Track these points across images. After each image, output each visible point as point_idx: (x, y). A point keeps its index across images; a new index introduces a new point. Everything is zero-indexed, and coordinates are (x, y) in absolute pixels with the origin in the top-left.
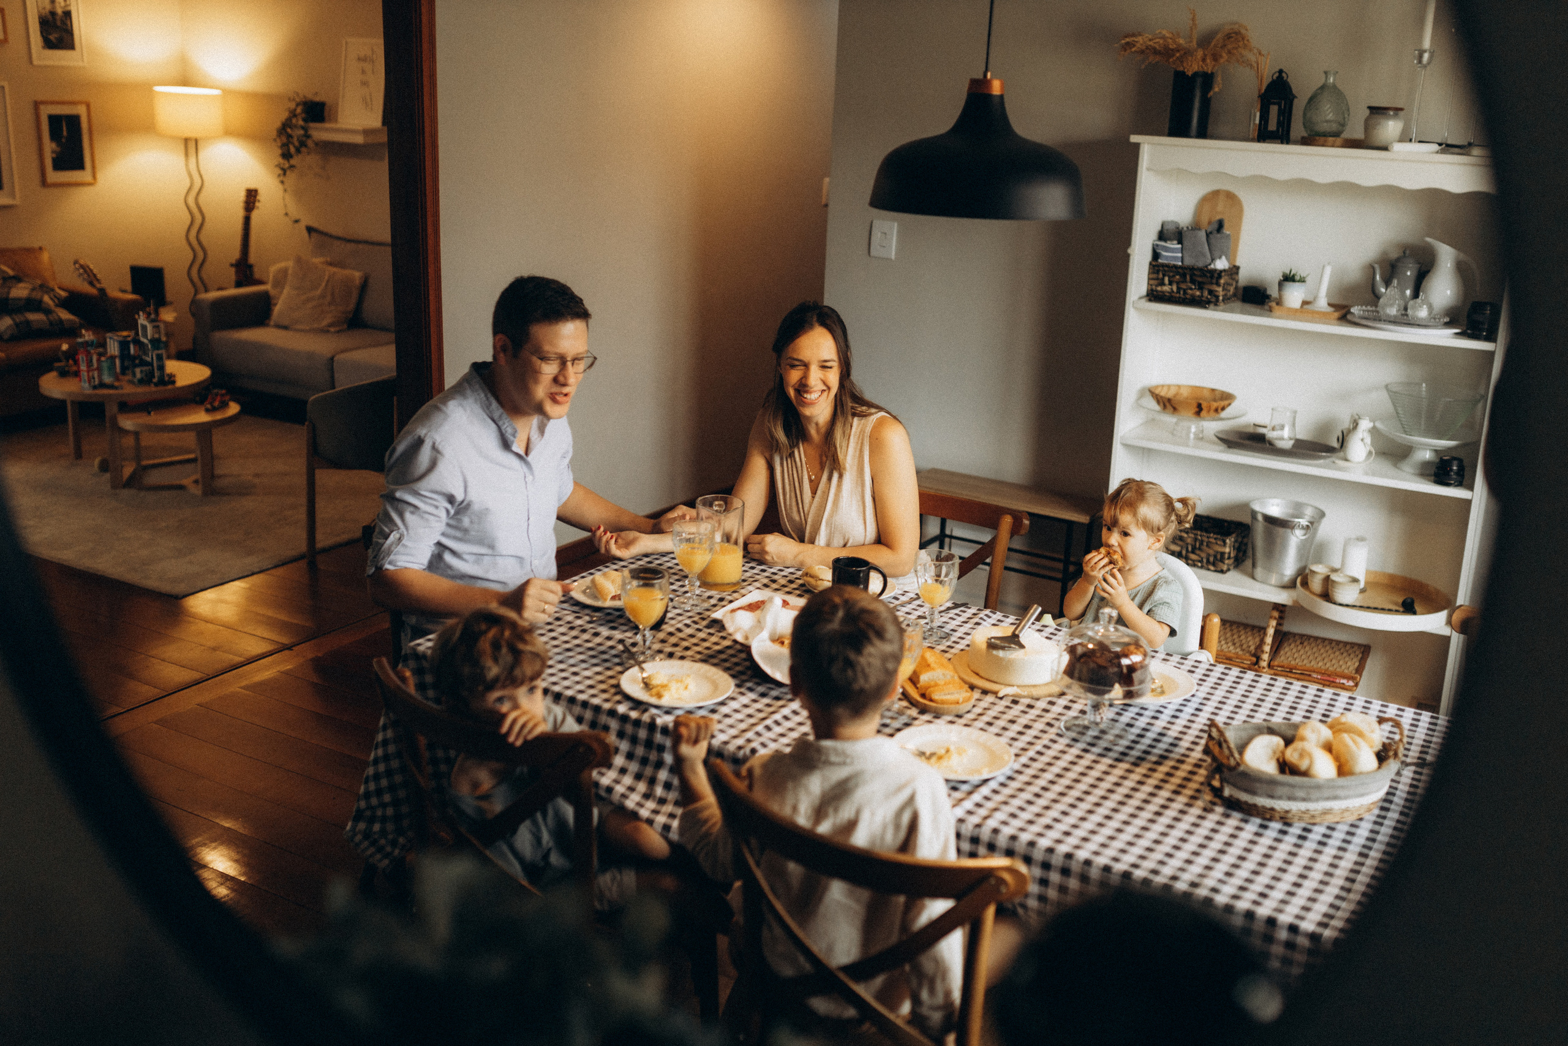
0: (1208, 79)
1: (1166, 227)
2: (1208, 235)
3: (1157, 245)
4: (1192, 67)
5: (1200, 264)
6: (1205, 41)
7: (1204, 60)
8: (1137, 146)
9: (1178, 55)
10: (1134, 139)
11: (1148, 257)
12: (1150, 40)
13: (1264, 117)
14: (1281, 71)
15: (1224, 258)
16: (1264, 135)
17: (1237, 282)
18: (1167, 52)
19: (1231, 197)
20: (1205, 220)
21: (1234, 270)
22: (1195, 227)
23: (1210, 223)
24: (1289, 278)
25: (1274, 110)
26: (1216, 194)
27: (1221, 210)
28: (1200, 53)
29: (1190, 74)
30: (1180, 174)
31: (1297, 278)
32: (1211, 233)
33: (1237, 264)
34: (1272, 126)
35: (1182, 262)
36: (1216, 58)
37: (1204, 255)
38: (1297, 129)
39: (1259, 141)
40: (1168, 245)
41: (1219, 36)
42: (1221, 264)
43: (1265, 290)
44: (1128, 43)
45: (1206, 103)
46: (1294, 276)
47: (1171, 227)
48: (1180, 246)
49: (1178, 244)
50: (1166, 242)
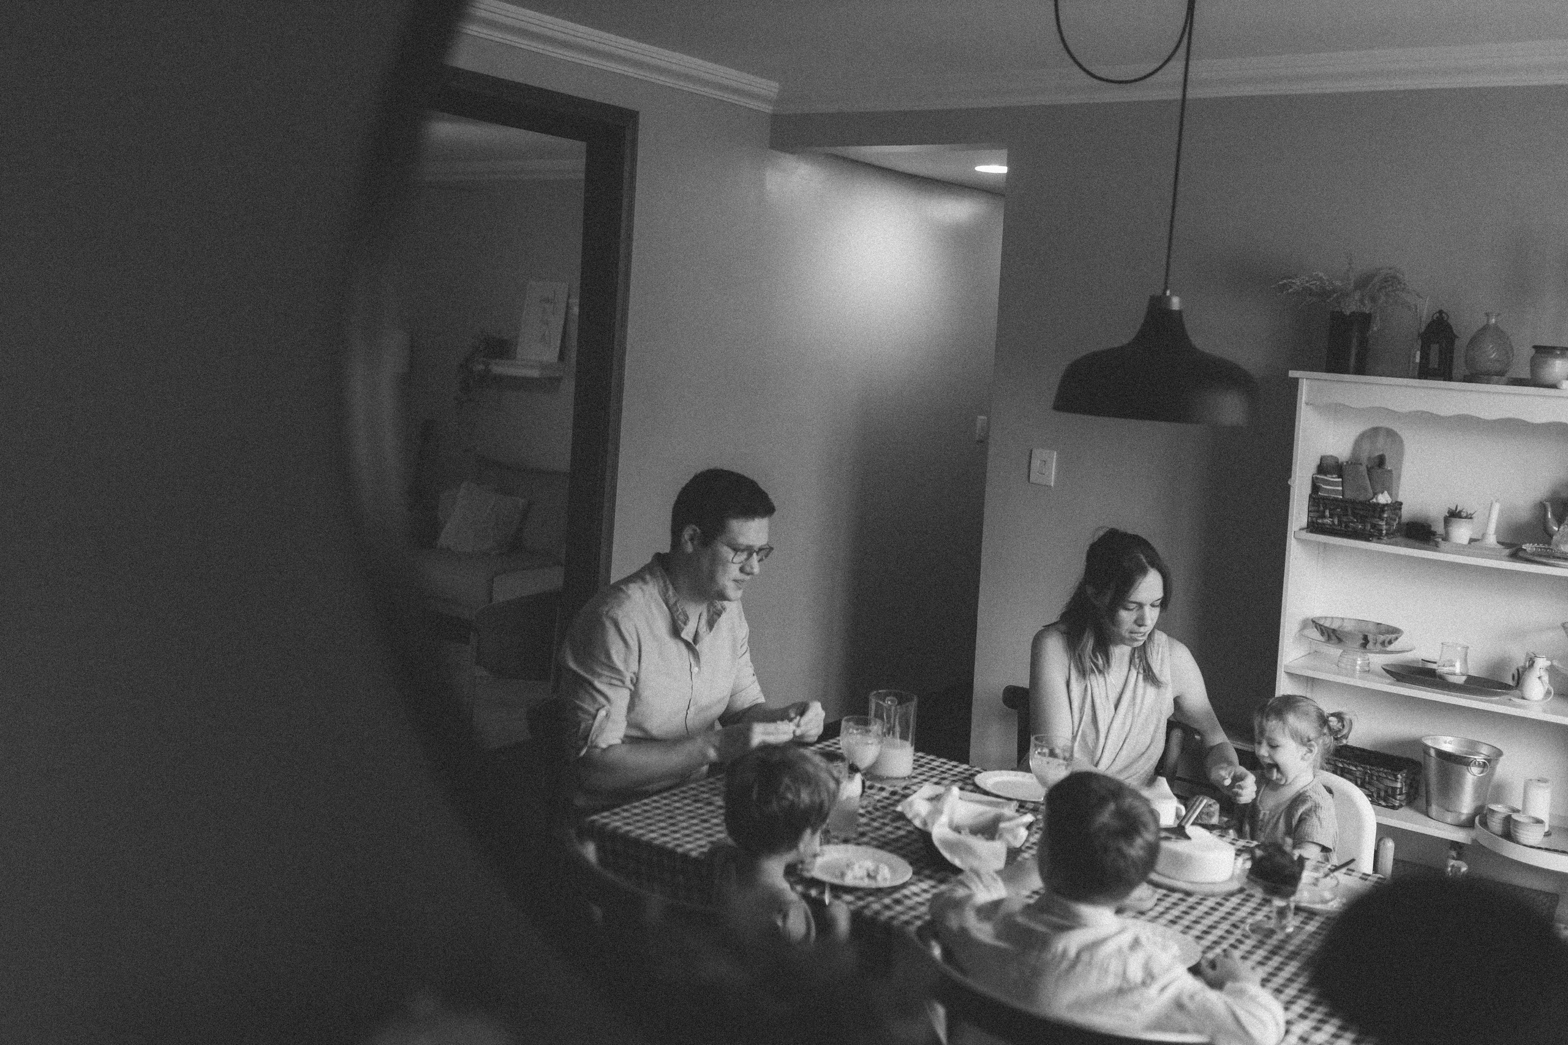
0: (1366, 320)
1: (1324, 462)
2: (1369, 470)
3: (1317, 478)
4: (1351, 307)
5: (1361, 498)
6: (1364, 282)
7: (1362, 301)
8: (1296, 380)
9: (1335, 295)
10: (1293, 374)
11: (1307, 490)
12: (1307, 282)
13: (1425, 356)
14: (1441, 312)
15: (1386, 492)
16: (1425, 372)
17: (1400, 518)
18: (1324, 294)
19: (1391, 434)
20: (1364, 456)
21: (1397, 506)
22: (1354, 462)
23: (1369, 459)
24: (1454, 515)
25: (1435, 348)
26: (1375, 430)
27: (1381, 446)
28: (1357, 296)
29: (1348, 313)
30: (1336, 411)
31: (1464, 514)
32: (1372, 468)
33: (1399, 500)
34: (1434, 361)
35: (1343, 496)
36: (1373, 299)
37: (1366, 490)
38: (1459, 366)
39: (1420, 378)
40: (1329, 478)
41: (1376, 279)
42: (1383, 499)
43: (1430, 526)
44: (1285, 284)
45: (1363, 342)
46: (1460, 512)
47: (1331, 462)
48: (1340, 480)
49: (1338, 478)
50: (1326, 475)
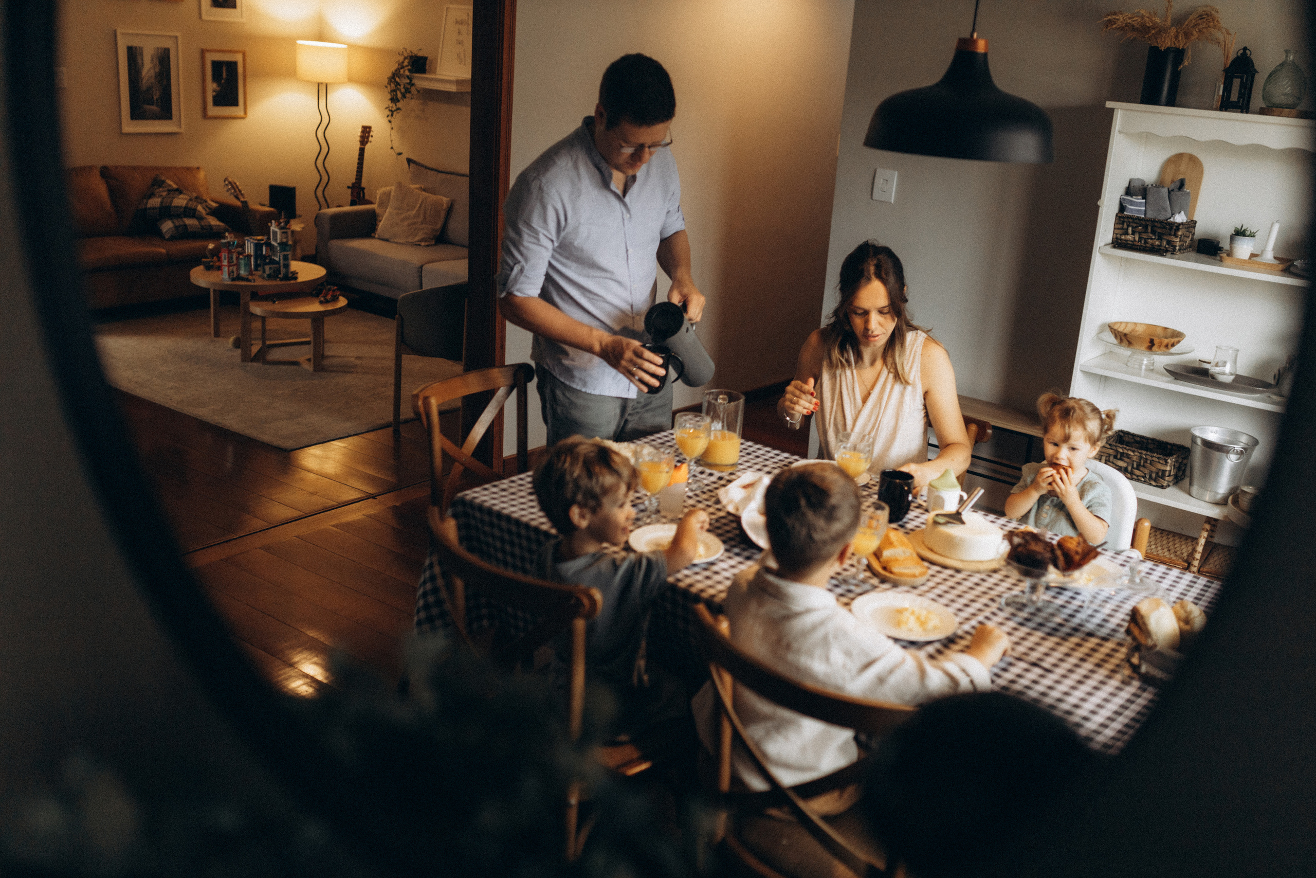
0: (1179, 54)
1: (1132, 185)
2: (1169, 192)
3: (1124, 199)
4: (1166, 42)
5: (1161, 217)
6: (1179, 21)
7: (1176, 37)
8: (1112, 111)
9: (1153, 32)
10: (1109, 104)
11: (1115, 209)
12: (1130, 18)
13: (1228, 89)
14: (1245, 49)
15: (1182, 212)
16: (1226, 105)
17: (1193, 234)
18: (1144, 29)
19: (1193, 160)
20: (1168, 178)
21: (1192, 224)
22: (1159, 184)
23: (1173, 182)
24: (1240, 233)
25: (1237, 83)
26: (1180, 156)
27: (1184, 170)
28: (1174, 30)
29: (1163, 49)
30: (1147, 138)
31: (1248, 233)
32: (1173, 190)
33: (1195, 219)
34: (1234, 97)
35: (1145, 215)
36: (1187, 35)
37: (1165, 210)
38: (1257, 100)
39: (1221, 110)
40: (1134, 199)
41: (1191, 17)
42: (1180, 218)
43: (1219, 242)
44: (1109, 21)
45: (1176, 75)
46: (1245, 230)
47: (1136, 184)
48: (1144, 201)
49: (1143, 199)
50: (1132, 197)
